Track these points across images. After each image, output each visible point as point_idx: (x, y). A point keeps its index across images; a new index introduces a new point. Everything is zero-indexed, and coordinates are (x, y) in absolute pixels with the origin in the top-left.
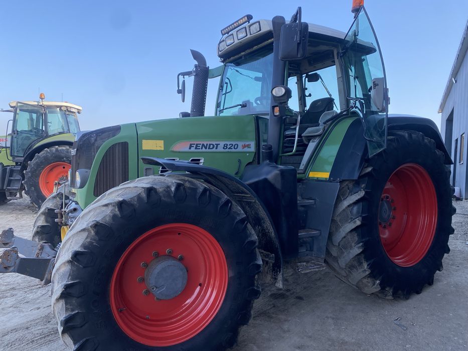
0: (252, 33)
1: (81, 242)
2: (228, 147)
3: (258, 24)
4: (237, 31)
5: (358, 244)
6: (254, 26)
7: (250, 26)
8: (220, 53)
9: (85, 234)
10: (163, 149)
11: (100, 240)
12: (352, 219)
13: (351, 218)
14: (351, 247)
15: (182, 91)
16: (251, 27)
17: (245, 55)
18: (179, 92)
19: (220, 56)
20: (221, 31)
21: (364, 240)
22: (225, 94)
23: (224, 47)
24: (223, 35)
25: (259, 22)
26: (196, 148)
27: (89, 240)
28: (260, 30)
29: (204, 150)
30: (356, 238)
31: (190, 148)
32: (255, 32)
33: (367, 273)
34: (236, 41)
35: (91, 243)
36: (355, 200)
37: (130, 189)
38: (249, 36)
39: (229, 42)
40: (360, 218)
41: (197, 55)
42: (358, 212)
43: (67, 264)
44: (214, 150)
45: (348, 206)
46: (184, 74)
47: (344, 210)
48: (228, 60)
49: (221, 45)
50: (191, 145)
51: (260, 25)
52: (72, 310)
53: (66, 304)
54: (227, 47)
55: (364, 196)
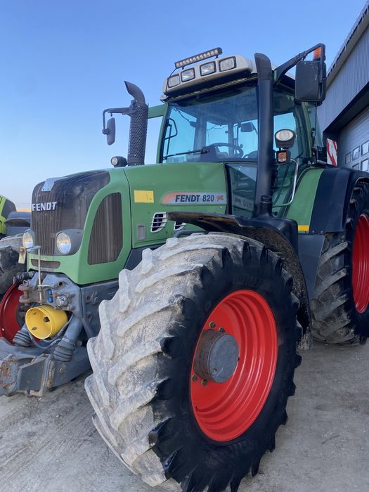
0: (222, 70)
1: (164, 326)
2: (207, 198)
3: (232, 59)
4: (201, 66)
5: (341, 295)
6: (227, 61)
7: (220, 62)
8: (168, 89)
9: (167, 314)
10: (153, 202)
11: (186, 319)
12: (336, 272)
13: (334, 270)
14: (333, 300)
15: (110, 132)
16: (222, 63)
17: (200, 95)
18: (106, 132)
19: (166, 93)
20: (176, 64)
21: (346, 291)
22: (169, 138)
23: (176, 83)
24: (177, 68)
25: (234, 58)
26: (181, 201)
27: (173, 321)
28: (235, 67)
29: (188, 202)
30: (339, 290)
31: (176, 201)
32: (228, 68)
33: (347, 323)
34: (198, 77)
35: (176, 325)
36: (338, 252)
37: (198, 252)
38: (218, 72)
39: (185, 77)
40: (345, 269)
41: (132, 89)
42: (340, 264)
43: (151, 358)
44: (196, 202)
45: (331, 258)
46: (112, 111)
47: (326, 263)
48: (172, 98)
49: (171, 80)
50: (177, 196)
51: (235, 61)
52: (162, 417)
53: (154, 410)
54: (182, 83)
55: (347, 248)
